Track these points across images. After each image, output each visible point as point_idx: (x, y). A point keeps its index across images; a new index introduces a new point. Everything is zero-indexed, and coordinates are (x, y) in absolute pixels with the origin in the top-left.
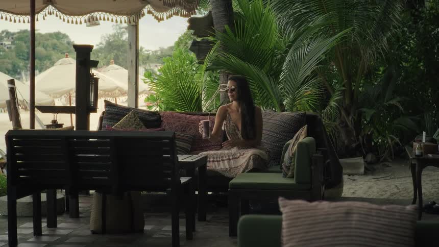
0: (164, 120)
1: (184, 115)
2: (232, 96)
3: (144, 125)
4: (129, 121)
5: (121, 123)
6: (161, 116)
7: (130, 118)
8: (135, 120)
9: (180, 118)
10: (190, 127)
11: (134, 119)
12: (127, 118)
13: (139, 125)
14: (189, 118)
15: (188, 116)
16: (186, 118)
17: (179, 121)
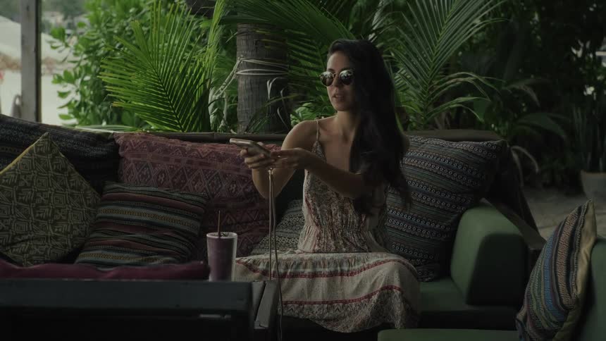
0: (129, 158)
1: (178, 143)
2: (342, 98)
3: (77, 169)
4: (38, 160)
5: (16, 166)
6: (117, 146)
7: (41, 153)
8: (52, 160)
9: (166, 150)
10: (196, 174)
11: (50, 156)
12: (31, 152)
13: (64, 170)
14: (192, 150)
15: (189, 145)
16: (183, 150)
17: (167, 159)
